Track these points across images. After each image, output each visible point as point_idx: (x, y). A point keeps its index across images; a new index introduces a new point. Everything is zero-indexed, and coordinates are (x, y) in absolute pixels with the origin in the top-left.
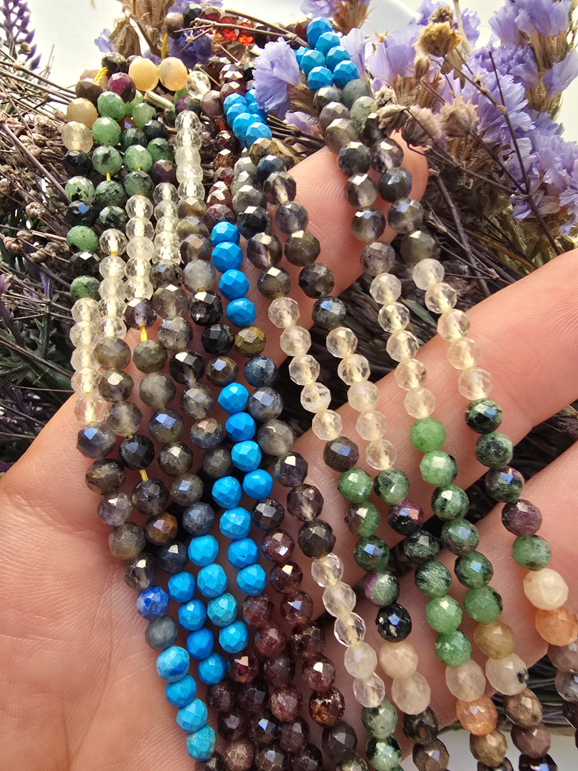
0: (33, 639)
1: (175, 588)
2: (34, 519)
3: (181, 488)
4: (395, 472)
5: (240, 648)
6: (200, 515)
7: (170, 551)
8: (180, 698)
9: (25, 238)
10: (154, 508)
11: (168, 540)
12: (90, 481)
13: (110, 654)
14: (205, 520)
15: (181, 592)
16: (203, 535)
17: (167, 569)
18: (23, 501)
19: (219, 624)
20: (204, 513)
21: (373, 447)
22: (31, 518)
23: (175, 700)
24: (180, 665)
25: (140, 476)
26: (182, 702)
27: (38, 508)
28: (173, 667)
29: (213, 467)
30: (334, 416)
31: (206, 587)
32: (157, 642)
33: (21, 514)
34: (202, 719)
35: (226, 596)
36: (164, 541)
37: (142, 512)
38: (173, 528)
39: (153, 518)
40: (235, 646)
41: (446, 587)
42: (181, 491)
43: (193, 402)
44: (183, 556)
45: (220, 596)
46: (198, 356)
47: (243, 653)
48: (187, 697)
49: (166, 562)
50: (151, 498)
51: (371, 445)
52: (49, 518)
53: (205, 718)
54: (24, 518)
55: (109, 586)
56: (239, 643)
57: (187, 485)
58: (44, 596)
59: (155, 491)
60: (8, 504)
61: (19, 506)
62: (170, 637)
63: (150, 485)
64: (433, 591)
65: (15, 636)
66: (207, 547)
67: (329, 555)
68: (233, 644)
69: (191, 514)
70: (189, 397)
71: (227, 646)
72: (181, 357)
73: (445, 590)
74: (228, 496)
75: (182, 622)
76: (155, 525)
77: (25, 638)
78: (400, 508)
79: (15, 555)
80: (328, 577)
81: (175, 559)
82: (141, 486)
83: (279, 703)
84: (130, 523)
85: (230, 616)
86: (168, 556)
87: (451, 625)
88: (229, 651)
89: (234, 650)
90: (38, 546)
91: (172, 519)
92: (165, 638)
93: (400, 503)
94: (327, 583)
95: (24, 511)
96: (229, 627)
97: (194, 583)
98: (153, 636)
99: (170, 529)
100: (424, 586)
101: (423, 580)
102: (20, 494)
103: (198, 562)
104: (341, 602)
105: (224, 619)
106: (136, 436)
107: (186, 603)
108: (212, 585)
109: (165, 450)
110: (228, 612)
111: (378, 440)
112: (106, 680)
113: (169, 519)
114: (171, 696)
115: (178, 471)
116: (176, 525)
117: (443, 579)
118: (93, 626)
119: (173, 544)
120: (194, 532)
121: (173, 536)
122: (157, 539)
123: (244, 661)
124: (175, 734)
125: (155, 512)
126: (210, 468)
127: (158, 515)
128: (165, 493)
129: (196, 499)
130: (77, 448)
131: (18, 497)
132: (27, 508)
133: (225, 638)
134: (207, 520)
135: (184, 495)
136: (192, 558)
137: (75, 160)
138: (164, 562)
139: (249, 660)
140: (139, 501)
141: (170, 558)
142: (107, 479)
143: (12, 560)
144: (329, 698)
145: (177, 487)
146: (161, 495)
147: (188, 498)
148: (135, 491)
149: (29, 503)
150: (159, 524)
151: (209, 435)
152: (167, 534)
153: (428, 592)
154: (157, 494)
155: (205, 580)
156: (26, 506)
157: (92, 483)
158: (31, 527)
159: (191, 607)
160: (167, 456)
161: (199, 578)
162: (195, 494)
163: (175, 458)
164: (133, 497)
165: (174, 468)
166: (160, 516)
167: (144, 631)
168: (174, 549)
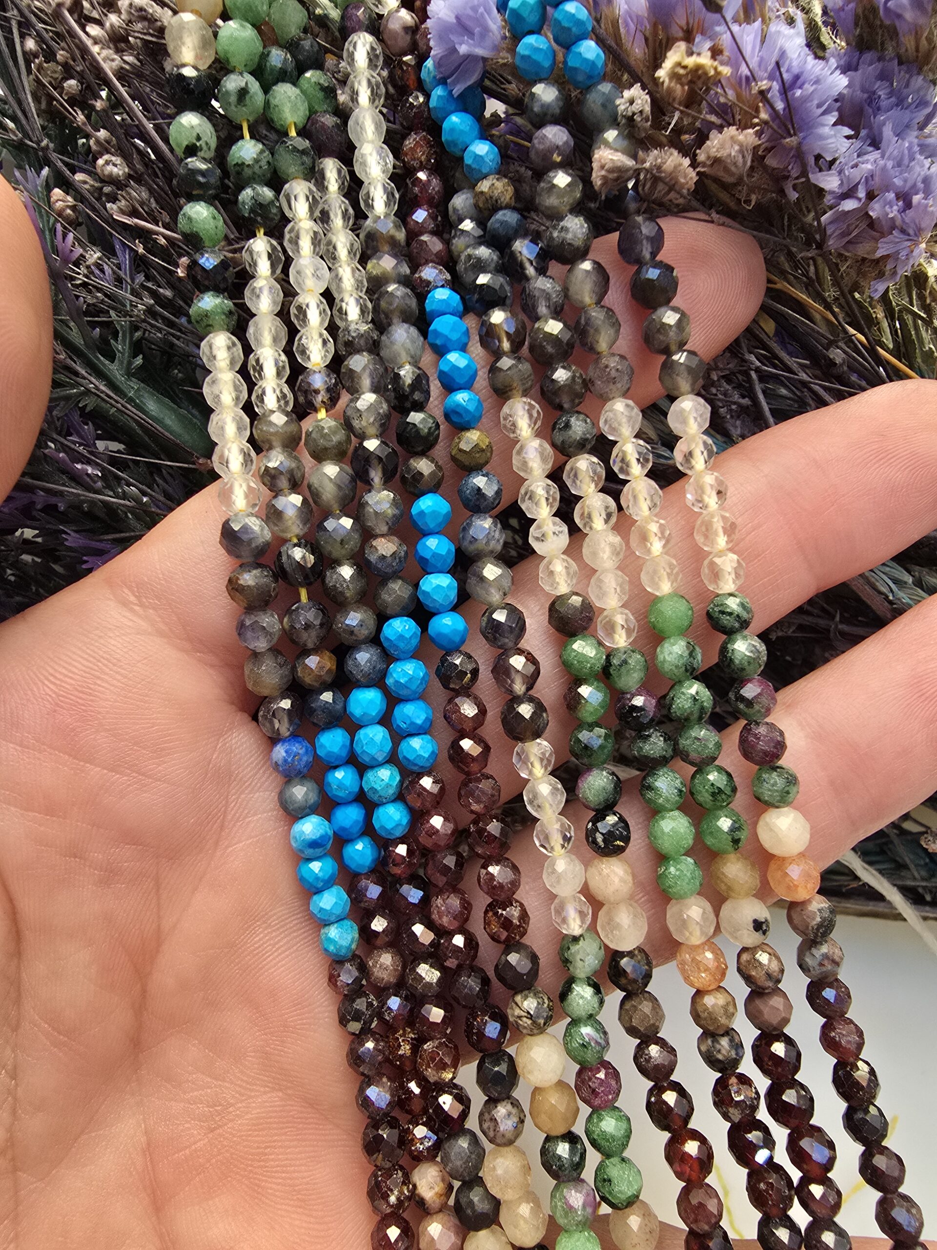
0: (128, 775)
1: (322, 746)
2: (144, 625)
3: (347, 622)
4: (633, 652)
5: (398, 833)
6: (369, 661)
7: (321, 697)
8: (317, 878)
9: (87, 186)
10: (310, 639)
11: (321, 684)
12: (233, 587)
13: (225, 812)
14: (374, 668)
15: (329, 752)
16: (368, 686)
17: (315, 721)
18: (132, 598)
19: (375, 798)
20: (375, 658)
21: (606, 617)
22: (140, 621)
23: (311, 880)
24: (322, 837)
25: (299, 595)
26: (320, 885)
27: (151, 611)
28: (314, 838)
29: (384, 601)
30: (565, 564)
31: (364, 751)
32: (296, 805)
33: (128, 614)
34: (343, 908)
35: (387, 766)
36: (316, 684)
37: (293, 642)
38: (330, 670)
39: (306, 652)
40: (392, 829)
41: (677, 798)
42: (347, 625)
43: (371, 510)
44: (339, 706)
45: (381, 765)
46: (393, 449)
47: (402, 840)
48: (326, 878)
49: (315, 710)
50: (308, 626)
51: (605, 613)
52: (162, 626)
53: (348, 908)
54: (131, 620)
55: (231, 729)
56: (397, 825)
57: (355, 618)
58: (148, 723)
59: (316, 618)
60: (109, 599)
61: (125, 604)
62: (312, 801)
63: (310, 609)
64: (661, 801)
65: (105, 768)
66: (371, 701)
67: (538, 741)
68: (389, 826)
69: (357, 656)
70: (367, 502)
71: (382, 827)
72: (372, 444)
73: (677, 802)
74: (395, 642)
75: (326, 789)
76: (307, 661)
77: (117, 773)
78: (633, 696)
79: (114, 665)
80: (532, 766)
81: (328, 708)
82: (297, 608)
83: (437, 906)
84: (275, 651)
85: (391, 791)
86: (318, 704)
87: (677, 844)
88: (383, 834)
89: (390, 833)
90: (145, 659)
91: (330, 658)
92: (306, 801)
93: (634, 690)
94: (531, 773)
95: (132, 611)
96: (387, 806)
97: (348, 743)
98: (290, 797)
99: (325, 670)
100: (650, 795)
101: (650, 788)
102: (130, 588)
103: (357, 719)
104: (545, 798)
105: (382, 794)
106: (303, 541)
107: (336, 767)
108: (372, 751)
109: (333, 568)
110: (388, 786)
111: (615, 609)
112: (217, 843)
113: (326, 658)
114: (306, 875)
115: (346, 598)
116: (334, 667)
117: (676, 788)
118: (207, 774)
119: (326, 689)
120: (358, 680)
121: (329, 679)
122: (308, 680)
123: (402, 850)
124: (303, 920)
125: (310, 645)
126: (380, 601)
127: (313, 649)
128: (328, 624)
129: (367, 638)
130: (220, 542)
131: (126, 591)
132: (137, 608)
133: (381, 817)
134: (378, 668)
135: (351, 631)
136: (351, 712)
137: (189, 85)
138: (312, 711)
139: (408, 850)
140: (292, 627)
141: (320, 706)
142: (257, 589)
143: (111, 670)
144: (505, 910)
145: (342, 620)
146: (322, 625)
147: (356, 636)
148: (288, 612)
149: (140, 601)
150: (312, 661)
151: (383, 557)
152: (321, 676)
153: (655, 803)
154: (317, 622)
155: (364, 742)
156: (135, 604)
157: (237, 590)
158: (138, 634)
159: (339, 774)
160: (335, 577)
161: (356, 738)
162: (364, 632)
163: (345, 580)
164: (286, 620)
165: (342, 593)
166: (315, 651)
167: (278, 790)
168: (327, 696)
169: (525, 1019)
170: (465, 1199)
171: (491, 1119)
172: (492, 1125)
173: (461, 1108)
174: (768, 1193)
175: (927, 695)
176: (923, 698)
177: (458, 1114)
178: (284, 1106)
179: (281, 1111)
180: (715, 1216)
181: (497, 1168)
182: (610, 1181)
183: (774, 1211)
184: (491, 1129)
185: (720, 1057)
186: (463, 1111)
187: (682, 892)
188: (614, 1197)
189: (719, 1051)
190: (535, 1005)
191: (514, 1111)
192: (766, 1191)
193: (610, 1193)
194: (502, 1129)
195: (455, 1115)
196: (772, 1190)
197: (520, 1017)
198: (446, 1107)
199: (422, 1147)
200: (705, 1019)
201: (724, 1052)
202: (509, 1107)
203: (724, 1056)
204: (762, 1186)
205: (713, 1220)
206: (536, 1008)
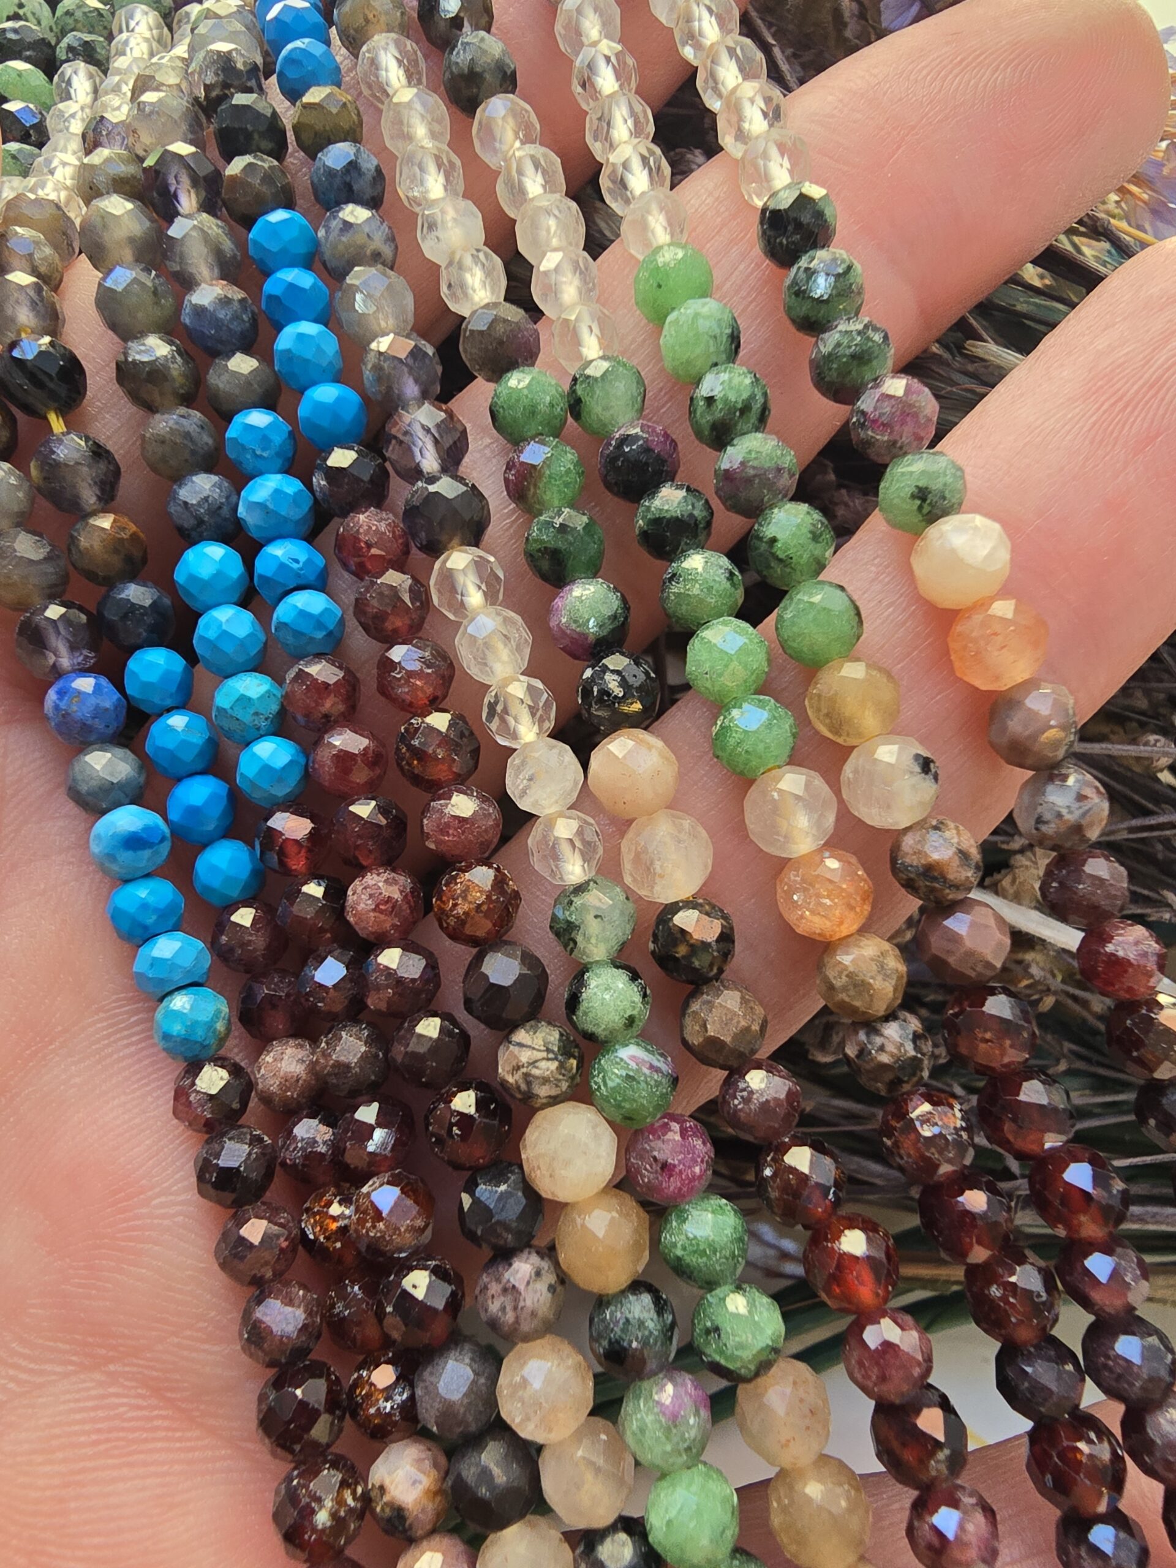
24: (148, 832)
28: (133, 829)
32: (94, 783)
169: (543, 1064)
170: (473, 1470)
171: (505, 1290)
172: (508, 1301)
173: (447, 1289)
174: (1008, 1302)
175: (1126, 399)
176: (1121, 405)
177: (443, 1303)
178: (103, 1397)
179: (95, 1408)
180: (919, 1364)
181: (531, 1380)
182: (717, 1329)
183: (1024, 1334)
184: (508, 1308)
185: (884, 1058)
186: (453, 1294)
187: (761, 746)
188: (732, 1358)
189: (882, 1048)
190: (557, 1036)
191: (545, 1265)
192: (1004, 1298)
193: (721, 1353)
194: (529, 1303)
195: (440, 1304)
196: (1014, 1297)
197: (533, 1063)
198: (420, 1294)
199: (388, 1405)
200: (845, 989)
201: (890, 1048)
202: (535, 1259)
203: (892, 1055)
204: (995, 1291)
205: (917, 1372)
206: (560, 1040)
